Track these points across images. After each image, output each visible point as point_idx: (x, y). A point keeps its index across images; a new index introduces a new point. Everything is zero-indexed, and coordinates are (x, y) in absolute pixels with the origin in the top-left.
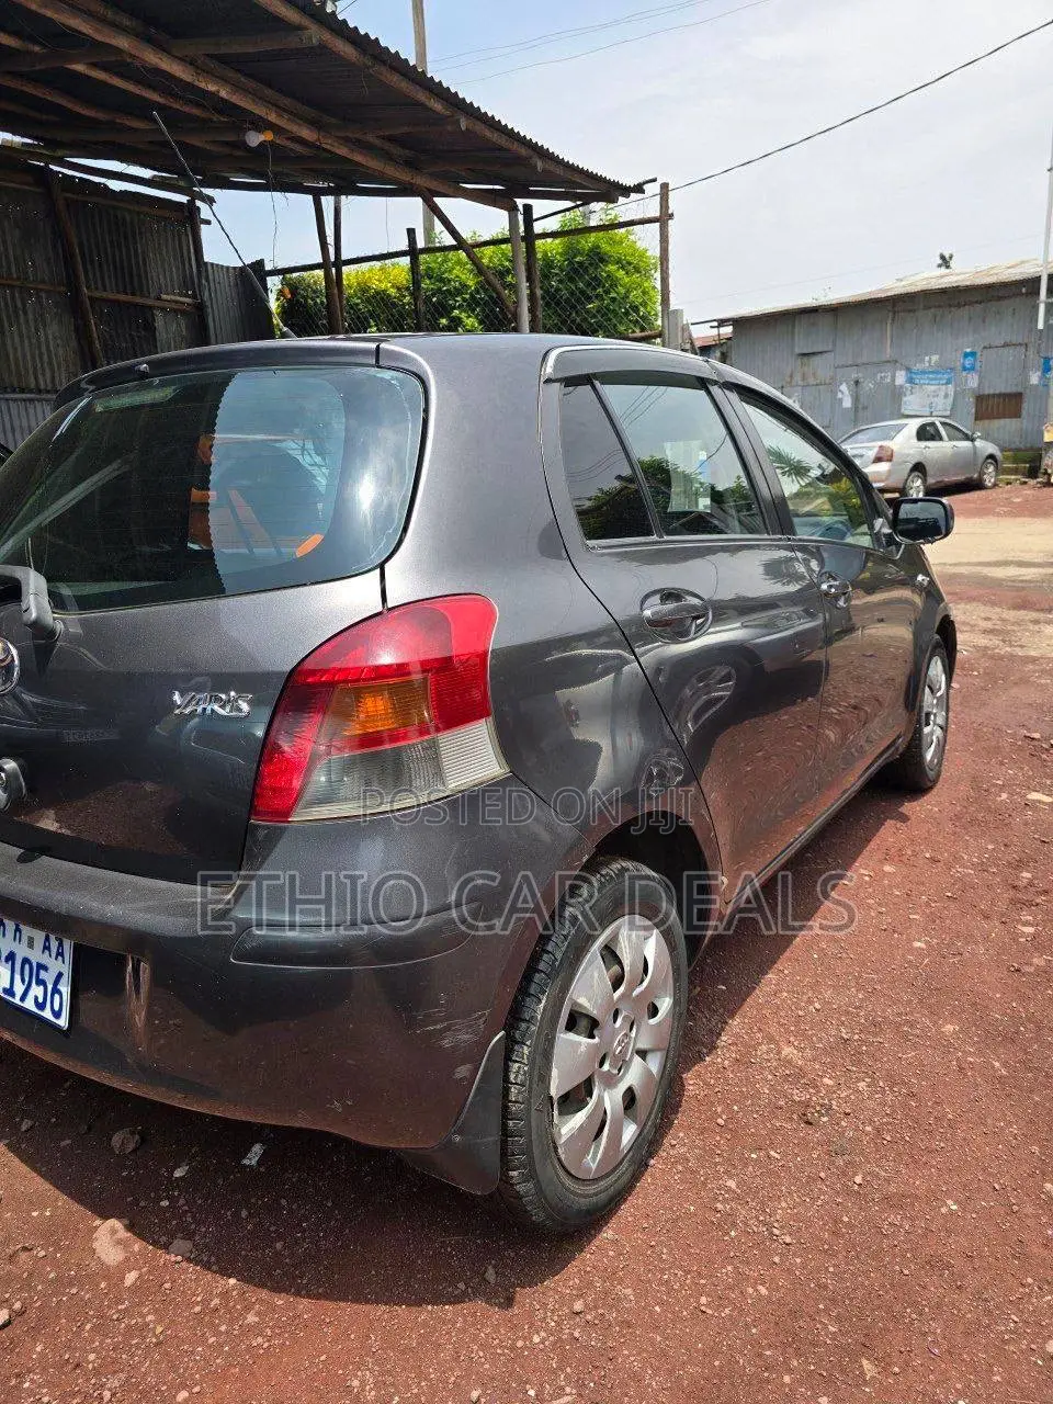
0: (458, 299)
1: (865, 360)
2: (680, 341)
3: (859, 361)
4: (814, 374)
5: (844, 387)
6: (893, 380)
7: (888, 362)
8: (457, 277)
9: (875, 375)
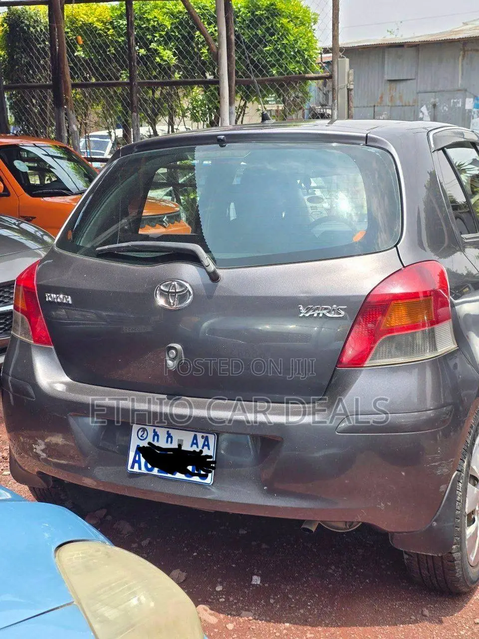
0: (157, 35)
1: (440, 87)
2: (346, 82)
3: (436, 89)
4: (401, 98)
5: (424, 109)
6: (464, 104)
7: (459, 90)
8: (155, 17)
9: (449, 100)
